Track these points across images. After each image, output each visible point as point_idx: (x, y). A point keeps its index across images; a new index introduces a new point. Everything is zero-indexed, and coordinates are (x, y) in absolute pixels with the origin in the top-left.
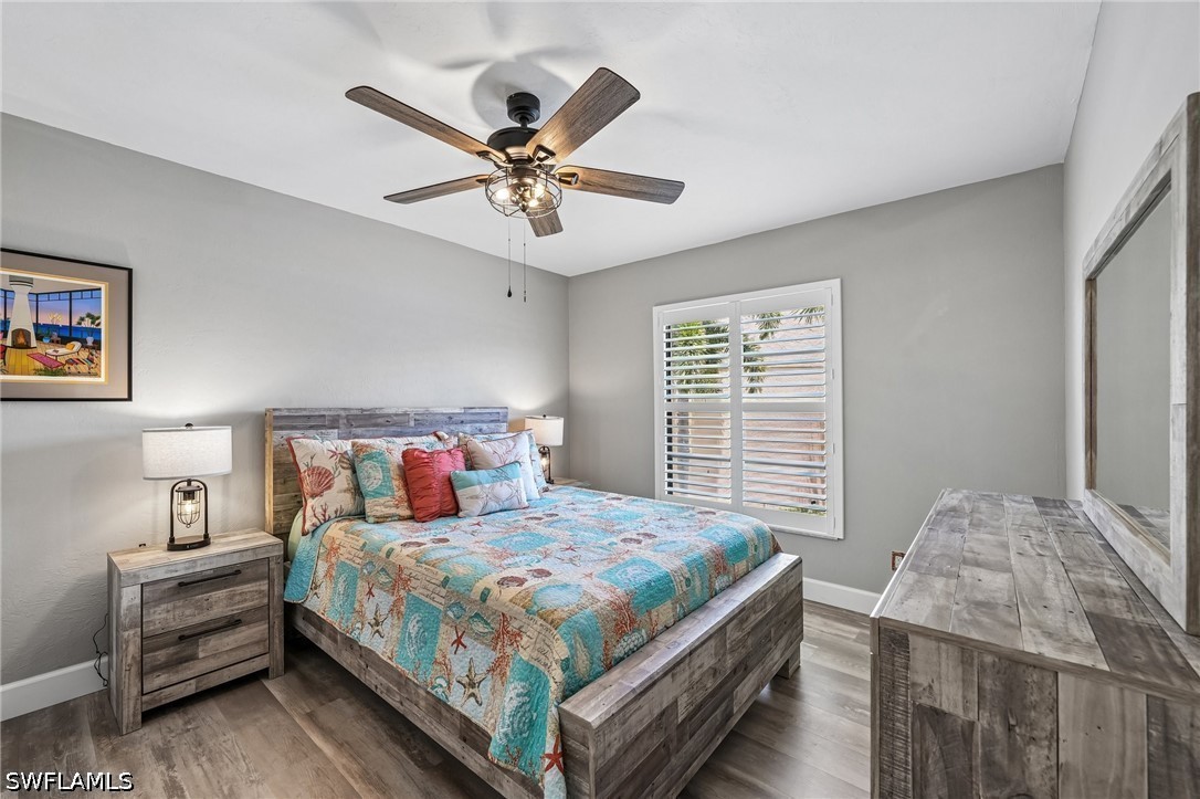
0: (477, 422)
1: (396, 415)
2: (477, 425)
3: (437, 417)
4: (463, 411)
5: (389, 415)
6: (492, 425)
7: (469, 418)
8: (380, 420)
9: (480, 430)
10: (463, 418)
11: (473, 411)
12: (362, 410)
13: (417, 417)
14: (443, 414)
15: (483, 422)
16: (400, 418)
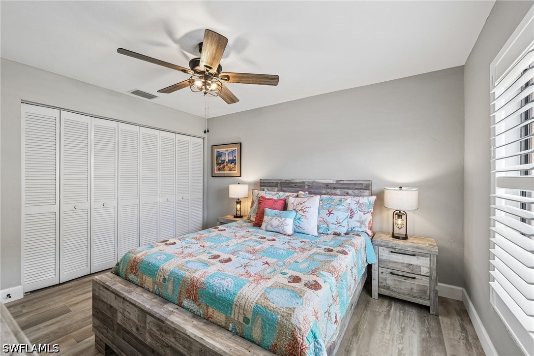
0: (344, 188)
1: (299, 183)
2: (345, 190)
3: (320, 185)
4: (335, 182)
5: (296, 183)
6: (357, 191)
7: (339, 186)
8: (293, 185)
9: (347, 193)
10: (335, 186)
11: (342, 182)
12: (286, 180)
13: (309, 184)
14: (323, 183)
15: (349, 189)
16: (301, 184)
